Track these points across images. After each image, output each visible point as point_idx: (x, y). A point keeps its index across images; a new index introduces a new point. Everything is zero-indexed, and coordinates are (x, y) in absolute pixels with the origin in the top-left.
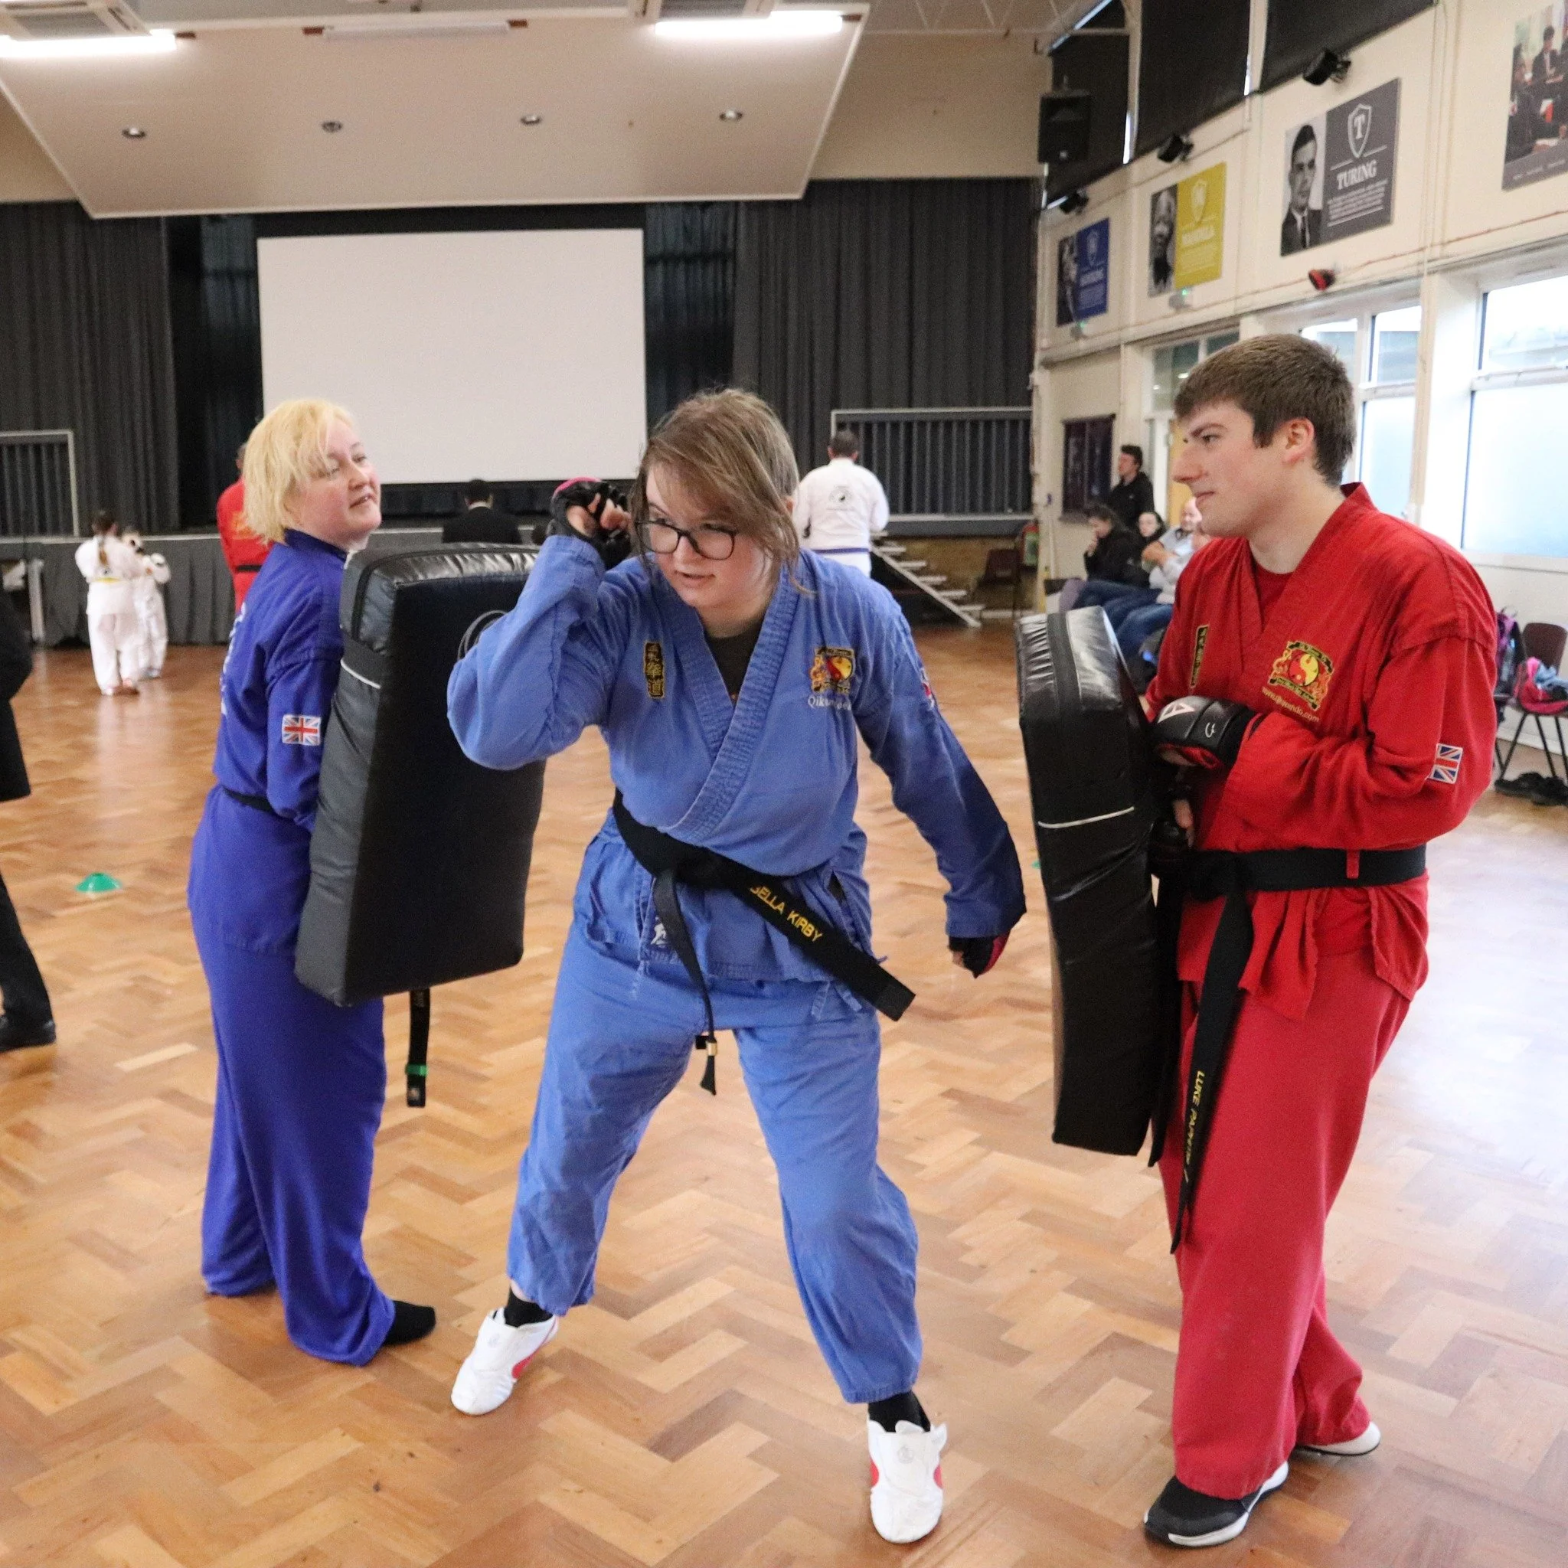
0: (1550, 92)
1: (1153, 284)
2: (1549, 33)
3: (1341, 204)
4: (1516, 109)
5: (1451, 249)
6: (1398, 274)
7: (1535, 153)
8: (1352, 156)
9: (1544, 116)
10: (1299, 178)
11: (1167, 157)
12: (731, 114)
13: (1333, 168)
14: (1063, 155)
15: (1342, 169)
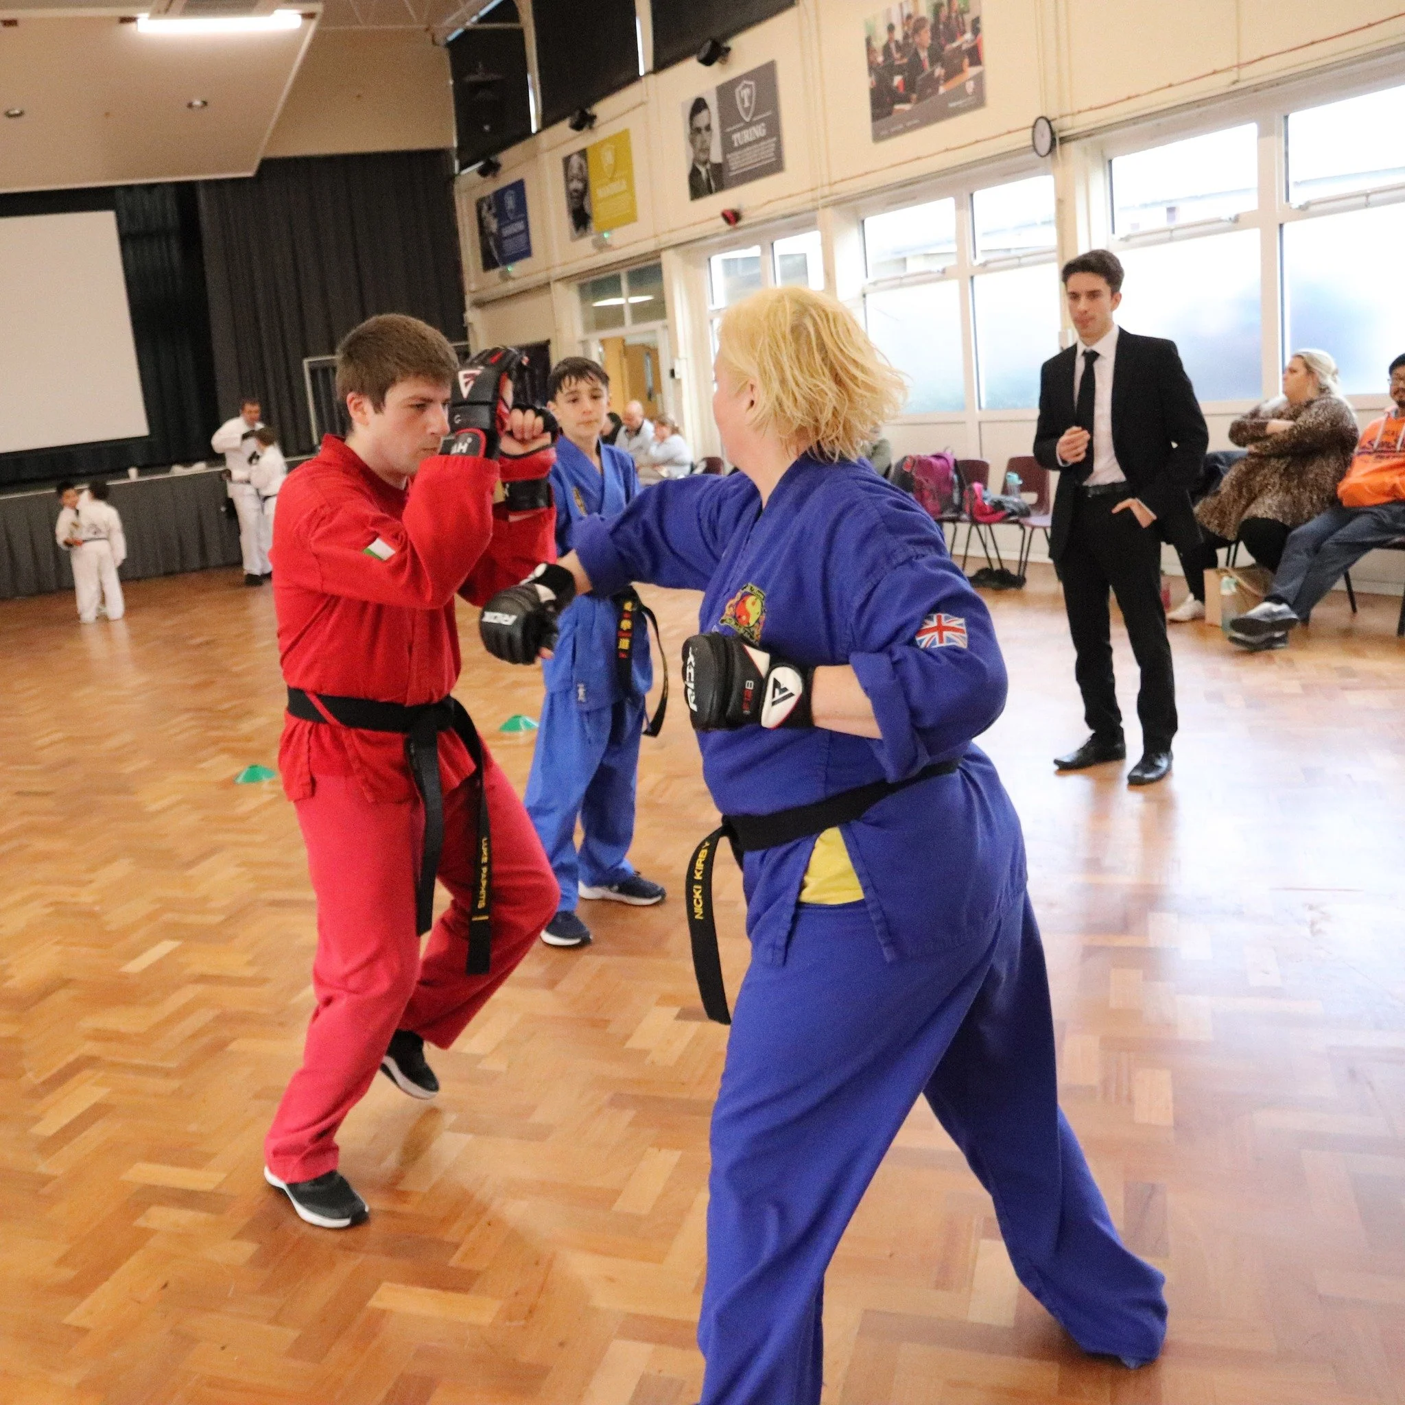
0: (900, 70)
1: (573, 230)
2: (891, 28)
3: (738, 157)
4: (875, 83)
5: (837, 188)
6: (795, 209)
7: (894, 115)
8: (742, 120)
9: (897, 87)
10: (699, 138)
11: (577, 126)
12: (197, 103)
13: (728, 130)
14: (487, 128)
15: (735, 131)
